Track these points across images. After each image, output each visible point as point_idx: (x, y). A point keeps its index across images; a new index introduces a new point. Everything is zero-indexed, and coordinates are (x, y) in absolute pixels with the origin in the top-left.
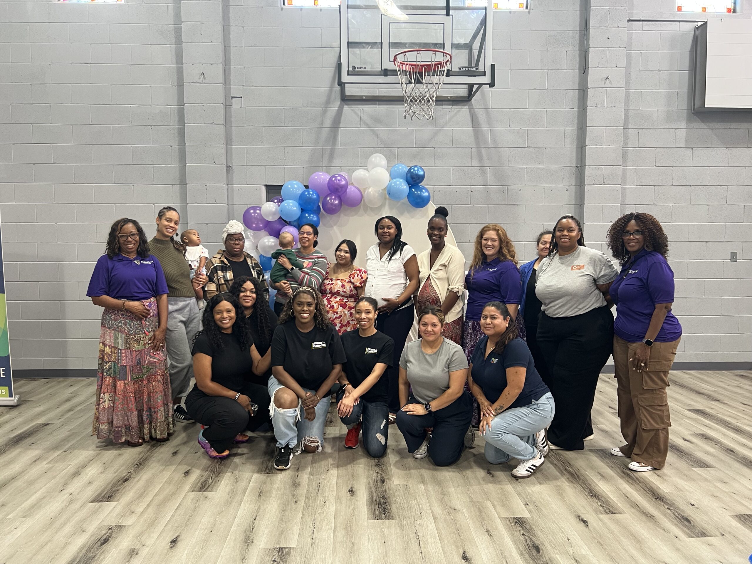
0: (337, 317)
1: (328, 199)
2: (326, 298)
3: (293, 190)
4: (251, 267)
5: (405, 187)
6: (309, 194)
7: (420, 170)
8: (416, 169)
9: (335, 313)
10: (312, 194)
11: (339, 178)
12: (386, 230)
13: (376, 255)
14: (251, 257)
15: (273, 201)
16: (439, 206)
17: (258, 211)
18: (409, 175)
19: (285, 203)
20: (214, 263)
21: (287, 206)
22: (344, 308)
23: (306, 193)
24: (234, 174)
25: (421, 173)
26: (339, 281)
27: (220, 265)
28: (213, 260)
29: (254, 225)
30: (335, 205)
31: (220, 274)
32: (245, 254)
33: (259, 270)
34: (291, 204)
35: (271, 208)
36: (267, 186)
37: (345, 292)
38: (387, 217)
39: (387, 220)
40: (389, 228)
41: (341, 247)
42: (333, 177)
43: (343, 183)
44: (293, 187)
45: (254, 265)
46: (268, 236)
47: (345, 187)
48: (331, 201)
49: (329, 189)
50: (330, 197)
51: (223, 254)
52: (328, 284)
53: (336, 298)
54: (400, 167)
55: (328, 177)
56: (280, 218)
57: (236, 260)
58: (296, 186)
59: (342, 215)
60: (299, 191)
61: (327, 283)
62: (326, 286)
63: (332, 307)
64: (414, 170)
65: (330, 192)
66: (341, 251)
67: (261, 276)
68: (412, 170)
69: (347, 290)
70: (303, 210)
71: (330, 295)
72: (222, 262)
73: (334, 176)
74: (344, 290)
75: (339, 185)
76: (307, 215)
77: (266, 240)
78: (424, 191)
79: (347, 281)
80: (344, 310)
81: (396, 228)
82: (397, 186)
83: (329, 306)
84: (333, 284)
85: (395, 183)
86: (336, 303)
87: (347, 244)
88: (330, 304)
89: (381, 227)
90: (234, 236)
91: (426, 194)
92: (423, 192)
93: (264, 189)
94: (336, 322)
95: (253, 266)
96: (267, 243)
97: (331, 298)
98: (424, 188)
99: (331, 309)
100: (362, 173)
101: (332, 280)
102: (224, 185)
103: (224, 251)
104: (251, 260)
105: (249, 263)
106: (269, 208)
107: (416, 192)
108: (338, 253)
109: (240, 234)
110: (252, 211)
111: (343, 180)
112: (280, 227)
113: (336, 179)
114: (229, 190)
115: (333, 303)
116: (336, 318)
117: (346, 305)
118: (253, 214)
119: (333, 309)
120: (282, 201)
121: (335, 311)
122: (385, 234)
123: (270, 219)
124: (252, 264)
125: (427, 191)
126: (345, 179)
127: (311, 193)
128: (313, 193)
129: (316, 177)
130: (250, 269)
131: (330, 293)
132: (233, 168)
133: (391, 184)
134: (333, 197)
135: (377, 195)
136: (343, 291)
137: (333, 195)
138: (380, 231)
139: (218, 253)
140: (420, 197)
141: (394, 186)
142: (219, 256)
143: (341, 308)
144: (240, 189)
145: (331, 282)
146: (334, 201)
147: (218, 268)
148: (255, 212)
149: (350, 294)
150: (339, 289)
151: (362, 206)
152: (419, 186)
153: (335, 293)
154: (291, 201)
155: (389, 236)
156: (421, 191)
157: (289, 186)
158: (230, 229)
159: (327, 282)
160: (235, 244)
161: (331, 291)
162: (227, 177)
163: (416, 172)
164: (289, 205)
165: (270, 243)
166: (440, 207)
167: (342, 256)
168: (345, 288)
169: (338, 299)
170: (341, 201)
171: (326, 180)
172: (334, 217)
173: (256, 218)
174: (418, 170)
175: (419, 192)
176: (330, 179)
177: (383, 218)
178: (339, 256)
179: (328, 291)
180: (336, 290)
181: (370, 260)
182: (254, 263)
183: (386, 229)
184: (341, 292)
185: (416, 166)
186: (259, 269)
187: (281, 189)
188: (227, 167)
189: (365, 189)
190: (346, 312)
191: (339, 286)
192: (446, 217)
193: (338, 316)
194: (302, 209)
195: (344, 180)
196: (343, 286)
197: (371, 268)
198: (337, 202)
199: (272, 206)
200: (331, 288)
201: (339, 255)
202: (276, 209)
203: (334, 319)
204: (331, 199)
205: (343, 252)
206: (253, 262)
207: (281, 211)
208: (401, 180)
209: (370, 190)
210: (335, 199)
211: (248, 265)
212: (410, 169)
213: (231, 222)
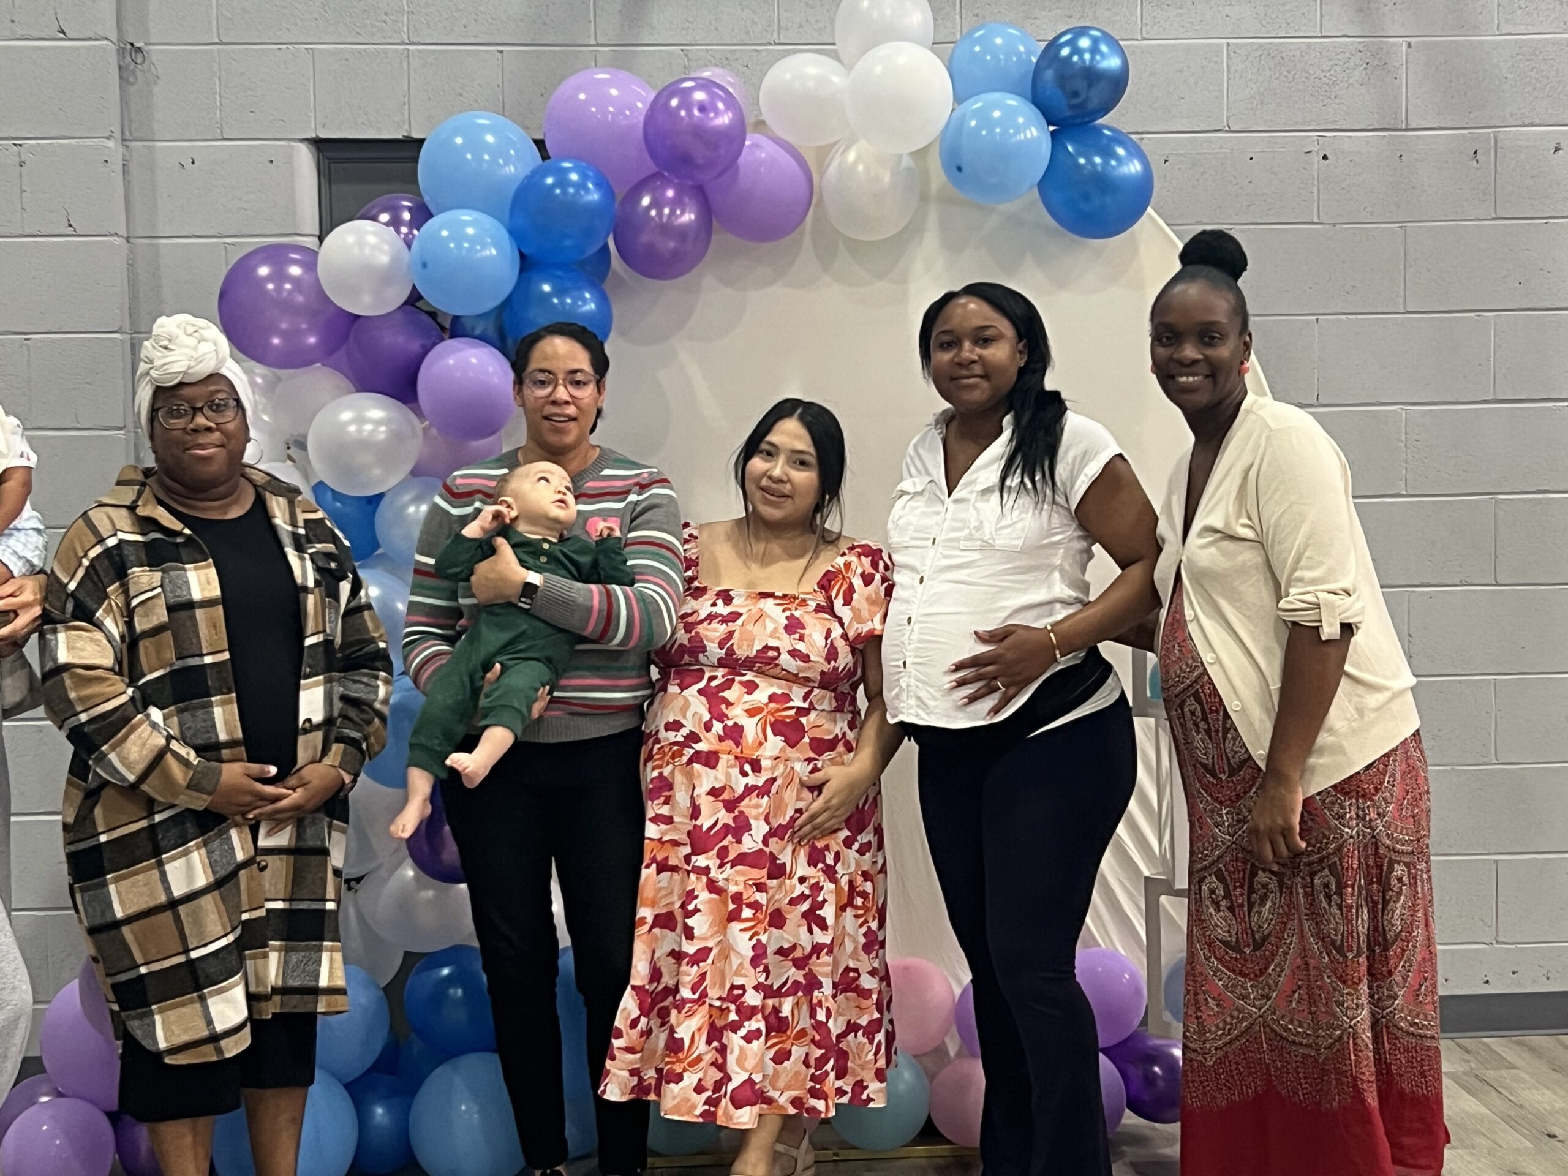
0: (755, 787)
1: (646, 201)
2: (701, 685)
3: (478, 159)
4: (286, 540)
5: (1033, 133)
6: (563, 182)
7: (1104, 48)
8: (1084, 43)
9: (747, 768)
10: (581, 186)
11: (700, 96)
12: (969, 351)
13: (928, 474)
14: (290, 493)
15: (374, 218)
16: (1200, 228)
17: (295, 271)
18: (1049, 74)
19: (439, 226)
20: (104, 528)
21: (450, 238)
22: (792, 743)
23: (550, 181)
24: (156, 89)
25: (1113, 63)
26: (770, 602)
27: (139, 538)
28: (99, 517)
29: (276, 341)
30: (682, 233)
31: (143, 578)
32: (258, 477)
33: (329, 556)
34: (470, 231)
35: (367, 251)
36: (319, 145)
37: (806, 658)
38: (973, 290)
39: (973, 305)
40: (983, 338)
41: (773, 438)
42: (672, 95)
43: (724, 119)
44: (475, 144)
45: (302, 531)
46: (350, 392)
47: (735, 136)
48: (660, 213)
49: (653, 154)
50: (653, 192)
51: (143, 484)
52: (710, 617)
53: (751, 687)
54: (999, 41)
55: (641, 99)
56: (414, 298)
57: (212, 512)
58: (490, 139)
59: (709, 282)
60: (507, 163)
61: (703, 614)
62: (701, 629)
63: (735, 733)
64: (1076, 50)
65: (655, 169)
66: (771, 454)
67: (345, 587)
68: (1065, 51)
69: (813, 645)
70: (527, 264)
71: (720, 672)
72: (147, 524)
73: (672, 90)
74: (801, 647)
75: (700, 132)
76: (546, 288)
77: (346, 416)
78: (1120, 151)
79: (813, 605)
80: (791, 753)
81: (1020, 337)
82: (991, 132)
83: (718, 727)
84: (735, 616)
85: (983, 115)
86: (751, 713)
87: (801, 419)
88: (721, 717)
89: (946, 338)
90: (186, 392)
91: (1134, 167)
92: (1118, 159)
93: (305, 160)
94: (747, 811)
95: (295, 537)
96: (352, 428)
97: (728, 685)
98: (1120, 138)
99: (729, 744)
100: (812, 70)
101: (726, 596)
102: (111, 144)
103: (147, 473)
104: (291, 504)
105: (280, 520)
106: (356, 250)
107: (1082, 161)
108: (757, 464)
109: (215, 377)
110: (264, 271)
111: (721, 105)
112: (415, 346)
113: (686, 104)
114: (133, 168)
115: (737, 714)
116: (749, 790)
117: (801, 731)
118: (270, 286)
119: (738, 744)
120: (422, 214)
121: (747, 753)
122: (964, 372)
123: (363, 305)
124: (294, 524)
125: (1136, 152)
126: (730, 101)
127: (574, 177)
128: (584, 177)
129: (582, 96)
130: (281, 547)
131: (721, 664)
132: (154, 58)
133: (963, 121)
134: (670, 193)
135: (887, 178)
136: (794, 653)
137: (668, 183)
138: (943, 357)
139: (119, 483)
140: (1103, 183)
141: (978, 128)
142: (128, 495)
143: (775, 744)
144: (187, 163)
145: (722, 609)
146: (673, 213)
147: (130, 554)
148: (279, 276)
149: (826, 667)
150: (772, 643)
151: (807, 240)
152: (1098, 130)
153: (749, 664)
154: (466, 216)
155: (985, 376)
156: (1108, 154)
157: (459, 141)
158: (157, 363)
159: (704, 607)
160: (195, 431)
161: (731, 652)
162: (124, 101)
163: (1087, 56)
164: (458, 236)
165: (368, 427)
166: (1204, 232)
167: (780, 481)
168: (802, 638)
169: (761, 696)
170: (707, 212)
171: (633, 108)
172: (669, 290)
173: (286, 306)
174: (1094, 50)
175: (1098, 160)
176: (658, 106)
177: (949, 297)
178: (764, 482)
179: (714, 651)
180: (758, 646)
181: (906, 498)
182: (306, 521)
183: (967, 345)
184: (785, 660)
185: (1082, 31)
186: (330, 547)
187: (416, 160)
188: (121, 52)
189: (825, 153)
190: (798, 766)
191: (770, 626)
192: (1237, 275)
193: (760, 780)
194: (522, 256)
195: (728, 108)
196: (793, 626)
197: (906, 540)
198: (688, 217)
199: (372, 239)
200: (731, 634)
201: (765, 474)
202: (395, 259)
203: (741, 798)
204: (656, 204)
205: (782, 459)
206: (301, 517)
207: (425, 265)
208: (1013, 101)
209: (852, 156)
210: (676, 203)
211: (273, 529)
212: (1053, 46)
213: (165, 325)
